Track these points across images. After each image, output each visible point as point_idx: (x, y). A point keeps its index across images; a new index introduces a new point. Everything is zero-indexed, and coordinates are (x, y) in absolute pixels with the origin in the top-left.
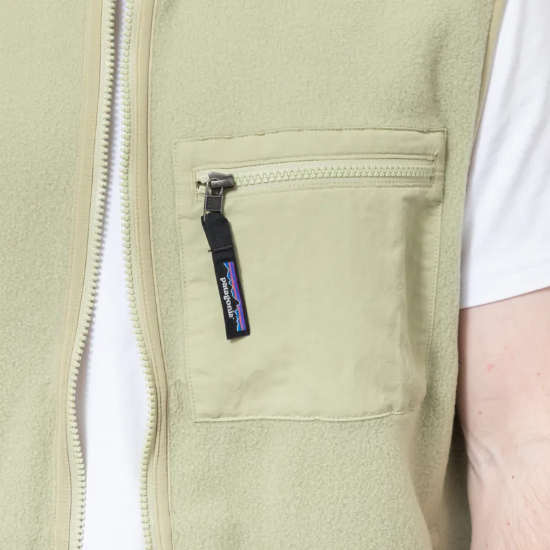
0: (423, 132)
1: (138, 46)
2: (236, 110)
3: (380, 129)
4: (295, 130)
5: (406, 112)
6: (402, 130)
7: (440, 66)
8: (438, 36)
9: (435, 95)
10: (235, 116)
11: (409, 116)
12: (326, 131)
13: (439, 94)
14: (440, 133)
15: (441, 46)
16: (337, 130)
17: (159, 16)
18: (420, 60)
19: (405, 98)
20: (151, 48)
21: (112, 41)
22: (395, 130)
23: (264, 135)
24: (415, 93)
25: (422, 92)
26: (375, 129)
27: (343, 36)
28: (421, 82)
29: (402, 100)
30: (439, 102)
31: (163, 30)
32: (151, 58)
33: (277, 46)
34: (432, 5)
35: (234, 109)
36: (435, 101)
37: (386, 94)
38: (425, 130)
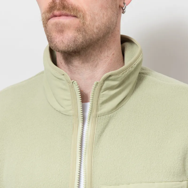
0: (181, 182)
1: (88, 154)
2: (120, 176)
3: (167, 182)
4: (139, 183)
5: (175, 175)
6: (174, 182)
7: (186, 159)
8: (186, 150)
9: (185, 169)
10: (120, 178)
11: (176, 177)
12: (150, 183)
13: (186, 168)
14: (186, 181)
15: (187, 153)
16: (153, 183)
17: (95, 144)
18: (180, 158)
19: (175, 171)
20: (93, 154)
21: (80, 150)
22: (172, 182)
23: (129, 184)
24: (178, 169)
25: (181, 169)
26: (166, 182)
27: (155, 150)
28: (180, 166)
29: (174, 172)
30: (186, 171)
31: (96, 148)
32: (93, 158)
33: (133, 154)
34: (184, 140)
35: (120, 175)
36: (185, 171)
37: (169, 170)
38: (181, 181)
